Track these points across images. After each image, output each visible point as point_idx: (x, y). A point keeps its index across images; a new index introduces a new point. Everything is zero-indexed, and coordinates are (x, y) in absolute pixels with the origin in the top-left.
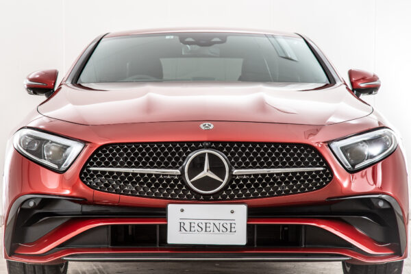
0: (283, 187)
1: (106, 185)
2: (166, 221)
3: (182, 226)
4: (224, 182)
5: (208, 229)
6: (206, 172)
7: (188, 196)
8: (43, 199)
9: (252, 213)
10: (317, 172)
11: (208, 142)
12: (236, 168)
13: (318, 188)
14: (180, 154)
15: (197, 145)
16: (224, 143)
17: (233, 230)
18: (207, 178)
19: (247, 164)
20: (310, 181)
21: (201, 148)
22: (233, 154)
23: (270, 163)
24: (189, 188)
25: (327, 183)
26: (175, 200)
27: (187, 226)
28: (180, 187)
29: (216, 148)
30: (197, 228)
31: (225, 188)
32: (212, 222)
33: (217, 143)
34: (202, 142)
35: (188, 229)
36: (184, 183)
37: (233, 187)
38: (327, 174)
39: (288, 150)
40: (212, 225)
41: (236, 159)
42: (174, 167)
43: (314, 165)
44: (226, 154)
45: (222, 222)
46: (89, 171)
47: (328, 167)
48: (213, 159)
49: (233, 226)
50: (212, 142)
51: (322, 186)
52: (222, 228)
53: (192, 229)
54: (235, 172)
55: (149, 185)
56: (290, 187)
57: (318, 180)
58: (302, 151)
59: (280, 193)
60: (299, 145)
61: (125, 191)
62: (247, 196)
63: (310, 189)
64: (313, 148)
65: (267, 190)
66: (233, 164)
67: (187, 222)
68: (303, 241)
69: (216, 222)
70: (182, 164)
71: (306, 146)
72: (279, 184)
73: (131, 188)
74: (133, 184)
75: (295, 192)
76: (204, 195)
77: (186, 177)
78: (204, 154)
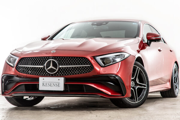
0: (77, 72)
1: (23, 71)
2: (38, 82)
3: (43, 84)
4: (57, 70)
5: (51, 85)
6: (51, 67)
7: (47, 75)
9: (66, 80)
10: (88, 67)
11: (52, 57)
12: (61, 65)
13: (89, 72)
14: (44, 61)
15: (49, 58)
16: (57, 57)
17: (59, 86)
19: (64, 64)
20: (86, 70)
21: (50, 59)
22: (60, 61)
23: (72, 64)
24: (46, 71)
25: (92, 70)
26: (42, 76)
27: (45, 84)
28: (44, 71)
29: (55, 59)
30: (48, 85)
31: (58, 72)
33: (55, 57)
34: (50, 57)
36: (45, 70)
37: (60, 71)
38: (92, 68)
39: (78, 59)
42: (42, 65)
43: (87, 64)
44: (58, 60)
46: (18, 66)
47: (92, 65)
49: (59, 84)
50: (53, 57)
51: (90, 71)
52: (56, 85)
53: (47, 85)
54: (60, 66)
55: (35, 71)
56: (79, 72)
57: (89, 69)
58: (83, 60)
59: (76, 74)
60: (82, 58)
61: (28, 73)
62: (65, 74)
63: (86, 72)
64: (87, 59)
65: (72, 72)
66: (60, 64)
67: (45, 83)
68: (85, 90)
69: (54, 83)
70: (44, 64)
71: (85, 58)
72: (75, 70)
73: (30, 72)
74: (31, 70)
75: (81, 73)
76: (51, 74)
77: (46, 68)
78: (51, 61)
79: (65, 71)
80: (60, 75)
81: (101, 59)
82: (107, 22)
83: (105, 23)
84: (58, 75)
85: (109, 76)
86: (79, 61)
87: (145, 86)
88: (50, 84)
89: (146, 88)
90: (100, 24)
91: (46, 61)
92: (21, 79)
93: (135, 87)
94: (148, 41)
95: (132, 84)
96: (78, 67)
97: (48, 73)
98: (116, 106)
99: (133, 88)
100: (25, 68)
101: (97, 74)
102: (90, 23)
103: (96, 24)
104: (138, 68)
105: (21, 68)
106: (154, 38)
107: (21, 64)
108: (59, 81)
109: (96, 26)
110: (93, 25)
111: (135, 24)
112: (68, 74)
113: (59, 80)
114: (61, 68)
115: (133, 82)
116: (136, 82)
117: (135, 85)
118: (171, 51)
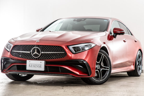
0: (54, 57)
1: (16, 55)
2: (26, 64)
3: (29, 66)
4: (40, 55)
6: (36, 53)
7: (32, 58)
8: (5, 58)
9: (47, 63)
10: (63, 53)
12: (43, 52)
13: (63, 57)
14: (31, 48)
16: (40, 45)
17: (41, 67)
18: (36, 54)
20: (61, 55)
21: (35, 46)
23: (51, 51)
24: (32, 56)
25: (65, 56)
26: (29, 59)
28: (30, 56)
29: (39, 47)
30: (33, 66)
31: (40, 57)
32: (36, 65)
33: (39, 45)
35: (31, 66)
37: (42, 56)
38: (65, 54)
39: (56, 48)
40: (36, 66)
41: (43, 49)
42: (29, 51)
43: (62, 52)
44: (41, 48)
45: (38, 65)
46: (12, 52)
47: (66, 52)
48: (38, 49)
50: (37, 45)
51: (64, 57)
52: (38, 66)
54: (42, 53)
55: (24, 55)
56: (56, 57)
57: (63, 55)
58: (59, 48)
59: (54, 58)
60: (58, 46)
61: (19, 57)
62: (46, 59)
63: (61, 58)
64: (62, 47)
65: (51, 57)
66: (42, 50)
67: (31, 65)
68: (60, 71)
69: (37, 65)
70: (31, 50)
71: (60, 47)
72: (53, 56)
73: (20, 56)
74: (21, 55)
75: (57, 58)
76: (36, 58)
77: (32, 53)
78: (35, 48)
79: (46, 56)
80: (42, 59)
81: (73, 48)
82: (85, 19)
83: (83, 20)
84: (40, 59)
85: (78, 61)
86: (56, 49)
87: (108, 69)
88: (34, 66)
89: (109, 70)
90: (79, 20)
91: (32, 48)
92: (14, 61)
93: (100, 69)
94: (114, 34)
95: (98, 67)
96: (55, 53)
97: (33, 57)
98: (86, 83)
99: (99, 70)
100: (17, 53)
101: (69, 59)
102: (73, 19)
103: (77, 20)
104: (103, 55)
105: (14, 53)
106: (119, 32)
107: (14, 50)
108: (41, 64)
109: (76, 22)
110: (74, 21)
111: (106, 21)
112: (48, 59)
113: (41, 62)
114: (43, 54)
115: (98, 65)
116: (101, 65)
117: (100, 68)
118: (136, 41)
